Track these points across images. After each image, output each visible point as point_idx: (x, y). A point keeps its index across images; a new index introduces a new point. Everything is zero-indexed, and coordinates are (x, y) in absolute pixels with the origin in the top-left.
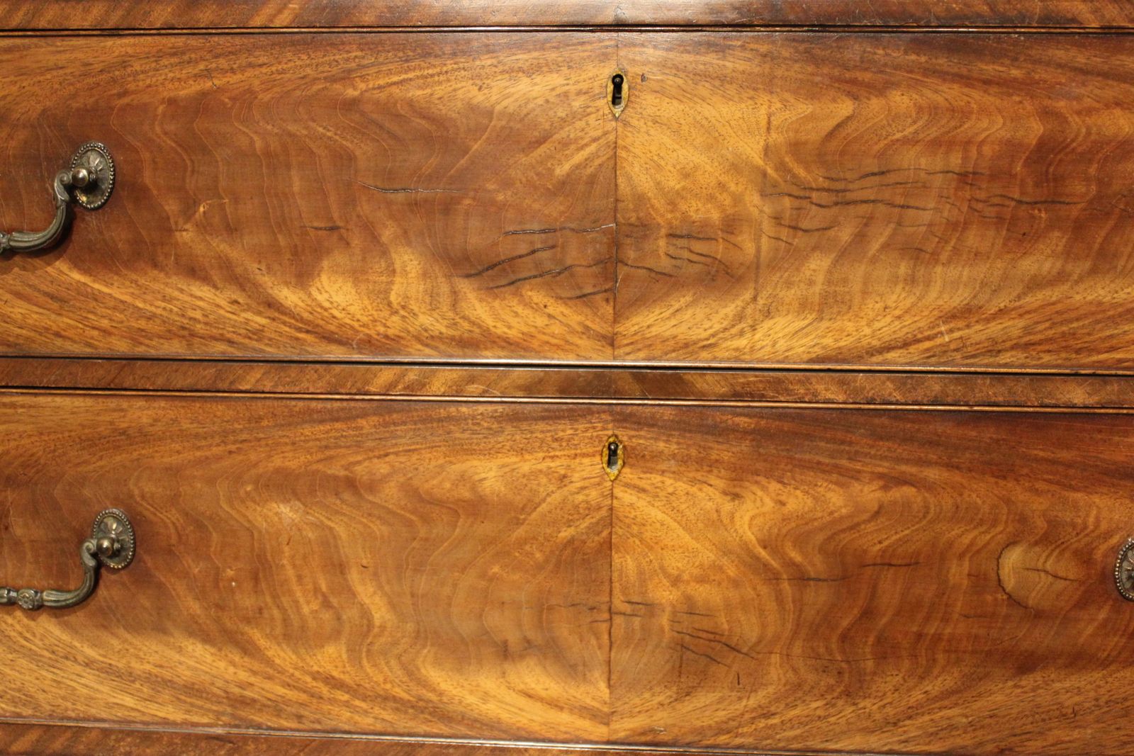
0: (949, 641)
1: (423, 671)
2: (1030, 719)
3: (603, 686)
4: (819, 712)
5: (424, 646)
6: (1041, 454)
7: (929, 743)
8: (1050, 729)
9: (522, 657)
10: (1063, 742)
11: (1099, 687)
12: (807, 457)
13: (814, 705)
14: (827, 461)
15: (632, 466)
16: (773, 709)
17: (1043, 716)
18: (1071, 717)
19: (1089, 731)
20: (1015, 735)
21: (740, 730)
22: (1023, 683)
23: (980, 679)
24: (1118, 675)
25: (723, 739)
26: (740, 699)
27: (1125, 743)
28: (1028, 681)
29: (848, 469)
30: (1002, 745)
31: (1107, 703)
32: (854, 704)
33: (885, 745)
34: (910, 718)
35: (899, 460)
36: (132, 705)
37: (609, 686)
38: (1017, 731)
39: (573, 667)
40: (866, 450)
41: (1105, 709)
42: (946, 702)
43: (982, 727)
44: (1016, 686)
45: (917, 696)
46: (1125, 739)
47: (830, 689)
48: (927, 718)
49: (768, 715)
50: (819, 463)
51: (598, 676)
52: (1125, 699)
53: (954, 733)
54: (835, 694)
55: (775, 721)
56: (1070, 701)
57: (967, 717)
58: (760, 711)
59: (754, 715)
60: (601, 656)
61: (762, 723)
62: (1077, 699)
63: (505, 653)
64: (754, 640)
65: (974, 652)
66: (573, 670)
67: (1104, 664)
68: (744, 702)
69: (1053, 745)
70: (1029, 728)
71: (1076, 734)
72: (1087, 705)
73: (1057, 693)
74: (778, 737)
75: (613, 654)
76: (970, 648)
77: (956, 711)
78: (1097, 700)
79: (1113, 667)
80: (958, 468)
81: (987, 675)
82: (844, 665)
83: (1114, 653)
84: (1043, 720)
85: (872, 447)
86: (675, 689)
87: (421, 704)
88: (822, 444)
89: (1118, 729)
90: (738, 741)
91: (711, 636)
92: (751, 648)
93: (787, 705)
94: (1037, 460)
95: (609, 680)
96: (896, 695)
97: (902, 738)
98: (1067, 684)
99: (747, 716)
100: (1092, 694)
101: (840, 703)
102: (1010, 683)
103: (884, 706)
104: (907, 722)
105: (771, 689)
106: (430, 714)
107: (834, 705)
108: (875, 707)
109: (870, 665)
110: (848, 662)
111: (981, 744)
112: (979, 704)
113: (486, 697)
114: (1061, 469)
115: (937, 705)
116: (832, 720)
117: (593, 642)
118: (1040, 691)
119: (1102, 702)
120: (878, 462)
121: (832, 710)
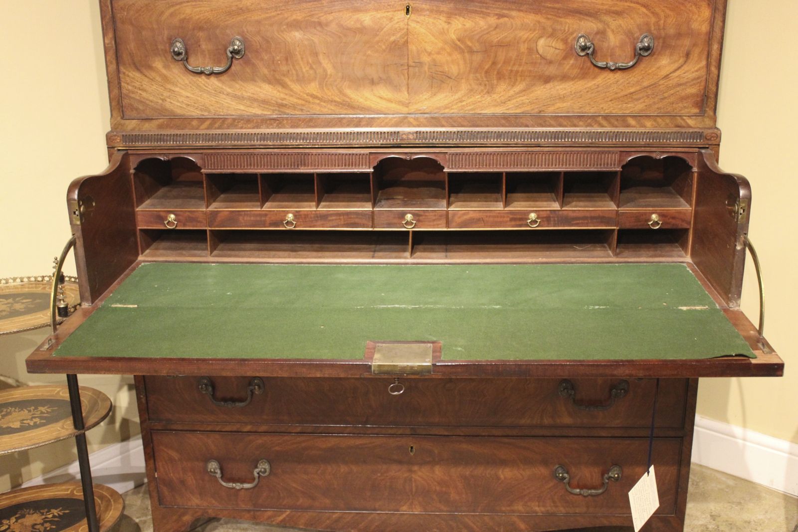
0: (521, 72)
1: (345, 91)
2: (549, 100)
3: (406, 93)
4: (479, 100)
5: (345, 82)
6: (549, 5)
7: (516, 109)
8: (556, 103)
9: (378, 84)
10: (560, 108)
11: (572, 87)
12: (472, 8)
13: (477, 97)
14: (479, 10)
15: (414, 14)
16: (463, 99)
17: (554, 98)
18: (562, 98)
19: (569, 103)
20: (544, 106)
21: (453, 107)
22: (546, 87)
23: (532, 86)
24: (578, 83)
25: (447, 111)
26: (452, 96)
27: (581, 107)
28: (548, 86)
29: (486, 13)
30: (540, 109)
31: (574, 93)
32: (491, 96)
33: (501, 111)
34: (509, 100)
35: (503, 9)
36: (243, 109)
37: (408, 93)
38: (545, 104)
39: (396, 86)
40: (491, 6)
41: (574, 95)
42: (521, 95)
43: (534, 103)
44: (544, 88)
45: (511, 92)
46: (581, 106)
47: (482, 91)
48: (515, 100)
49: (461, 102)
50: (476, 11)
51: (404, 89)
52: (580, 92)
53: (524, 106)
54: (484, 93)
55: (464, 103)
56: (562, 92)
57: (528, 100)
58: (459, 100)
59: (457, 101)
60: (405, 82)
61: (460, 104)
62: (564, 92)
63: (373, 82)
64: (456, 74)
65: (529, 76)
66: (396, 88)
67: (573, 79)
68: (454, 97)
69: (557, 109)
70: (549, 103)
71: (565, 105)
72: (568, 94)
73: (558, 90)
74: (465, 109)
75: (409, 82)
76: (528, 75)
77: (525, 97)
78: (571, 92)
79: (576, 80)
80: (522, 11)
81: (534, 84)
82: (487, 82)
83: (576, 75)
84: (554, 100)
85: (493, 4)
86: (430, 93)
87: (344, 103)
88: (477, 4)
89: (578, 102)
90: (452, 111)
91: (442, 73)
92: (455, 77)
93: (468, 97)
94: (548, 7)
95: (408, 90)
96: (505, 92)
97: (507, 108)
98: (561, 87)
99: (455, 102)
100: (569, 90)
101: (486, 96)
102: (542, 87)
103: (500, 97)
104: (509, 102)
105: (463, 92)
106: (347, 106)
107: (484, 97)
108: (497, 97)
109: (495, 82)
110: (488, 81)
111: (533, 109)
112: (531, 95)
113: (366, 99)
114: (556, 10)
115: (518, 96)
116: (483, 102)
117: (402, 77)
118: (552, 90)
119: (573, 93)
120: (496, 10)
121: (483, 99)
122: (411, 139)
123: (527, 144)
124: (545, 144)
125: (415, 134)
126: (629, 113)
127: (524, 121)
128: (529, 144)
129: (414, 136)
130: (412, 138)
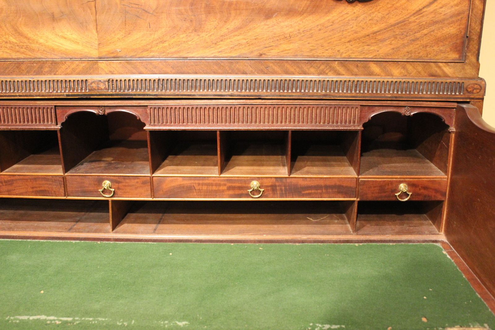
0: (236, 5)
1: (20, 29)
2: (272, 40)
3: (94, 31)
4: (184, 40)
5: (20, 17)
7: (230, 52)
8: (280, 44)
9: (60, 20)
10: (286, 50)
11: (300, 24)
13: (182, 36)
16: (165, 39)
17: (278, 38)
18: (288, 38)
19: (297, 45)
20: (266, 47)
21: (152, 49)
22: (268, 23)
23: (250, 22)
24: (307, 19)
25: (145, 54)
26: (151, 35)
27: (312, 50)
28: (270, 22)
30: (261, 52)
31: (303, 31)
32: (198, 35)
33: (212, 54)
34: (222, 41)
37: (97, 32)
38: (267, 46)
39: (82, 23)
41: (303, 34)
42: (236, 33)
43: (252, 44)
44: (265, 25)
45: (224, 30)
46: (312, 48)
47: (188, 28)
48: (229, 40)
49: (163, 42)
51: (92, 26)
52: (311, 30)
53: (241, 47)
54: (190, 31)
55: (166, 44)
56: (287, 31)
57: (245, 39)
58: (160, 40)
59: (157, 42)
60: (92, 18)
61: (161, 45)
62: (291, 30)
63: (54, 19)
64: (154, 7)
65: (246, 9)
66: (82, 26)
67: (301, 13)
68: (153, 37)
69: (282, 51)
70: (272, 44)
71: (291, 46)
72: (295, 33)
73: (282, 27)
74: (168, 52)
75: (97, 17)
76: (245, 8)
77: (241, 37)
78: (299, 30)
79: (305, 15)
81: (253, 20)
82: (193, 17)
83: (305, 9)
84: (278, 40)
86: (124, 31)
87: (21, 44)
89: (309, 43)
90: (152, 54)
91: (137, 6)
92: (154, 11)
93: (170, 37)
95: (97, 29)
96: (215, 30)
97: (220, 50)
98: (286, 23)
99: (155, 42)
100: (297, 28)
101: (193, 35)
102: (263, 23)
103: (211, 36)
104: (222, 43)
105: (163, 30)
106: (25, 48)
107: (190, 36)
108: (207, 36)
109: (204, 16)
110: (195, 16)
111: (252, 52)
112: (250, 34)
115: (233, 34)
116: (190, 43)
117: (89, 11)
118: (275, 27)
119: (301, 30)
121: (189, 39)
122: (102, 89)
123: (244, 96)
124: (267, 96)
125: (107, 83)
126: (372, 58)
127: (240, 66)
128: (248, 96)
129: (105, 84)
130: (103, 87)
